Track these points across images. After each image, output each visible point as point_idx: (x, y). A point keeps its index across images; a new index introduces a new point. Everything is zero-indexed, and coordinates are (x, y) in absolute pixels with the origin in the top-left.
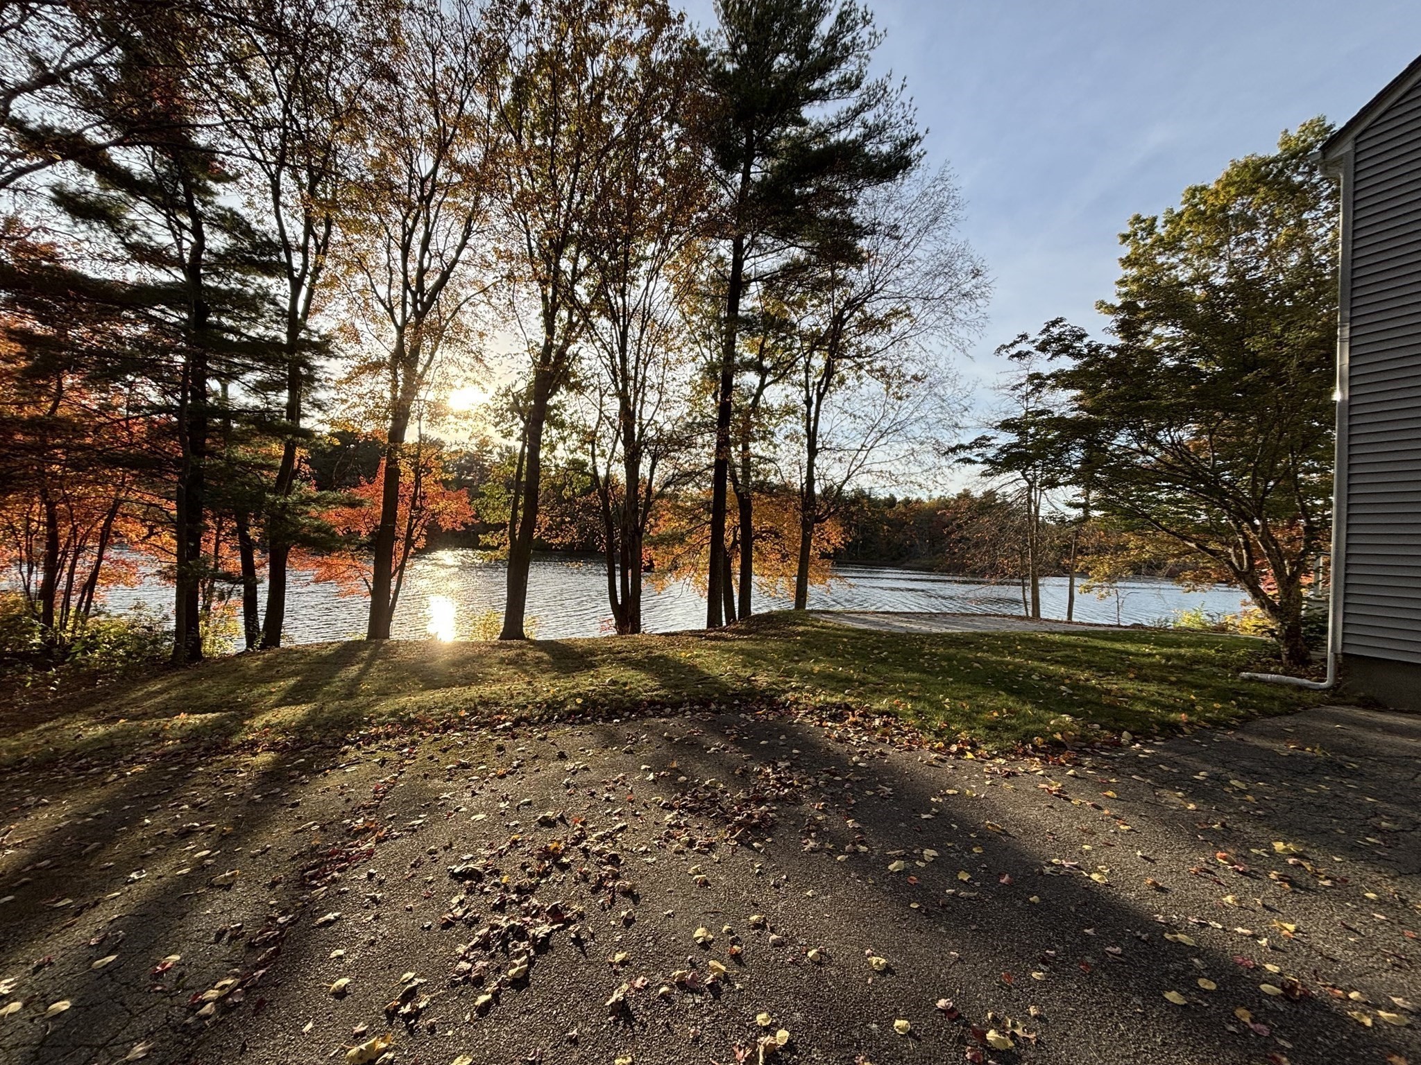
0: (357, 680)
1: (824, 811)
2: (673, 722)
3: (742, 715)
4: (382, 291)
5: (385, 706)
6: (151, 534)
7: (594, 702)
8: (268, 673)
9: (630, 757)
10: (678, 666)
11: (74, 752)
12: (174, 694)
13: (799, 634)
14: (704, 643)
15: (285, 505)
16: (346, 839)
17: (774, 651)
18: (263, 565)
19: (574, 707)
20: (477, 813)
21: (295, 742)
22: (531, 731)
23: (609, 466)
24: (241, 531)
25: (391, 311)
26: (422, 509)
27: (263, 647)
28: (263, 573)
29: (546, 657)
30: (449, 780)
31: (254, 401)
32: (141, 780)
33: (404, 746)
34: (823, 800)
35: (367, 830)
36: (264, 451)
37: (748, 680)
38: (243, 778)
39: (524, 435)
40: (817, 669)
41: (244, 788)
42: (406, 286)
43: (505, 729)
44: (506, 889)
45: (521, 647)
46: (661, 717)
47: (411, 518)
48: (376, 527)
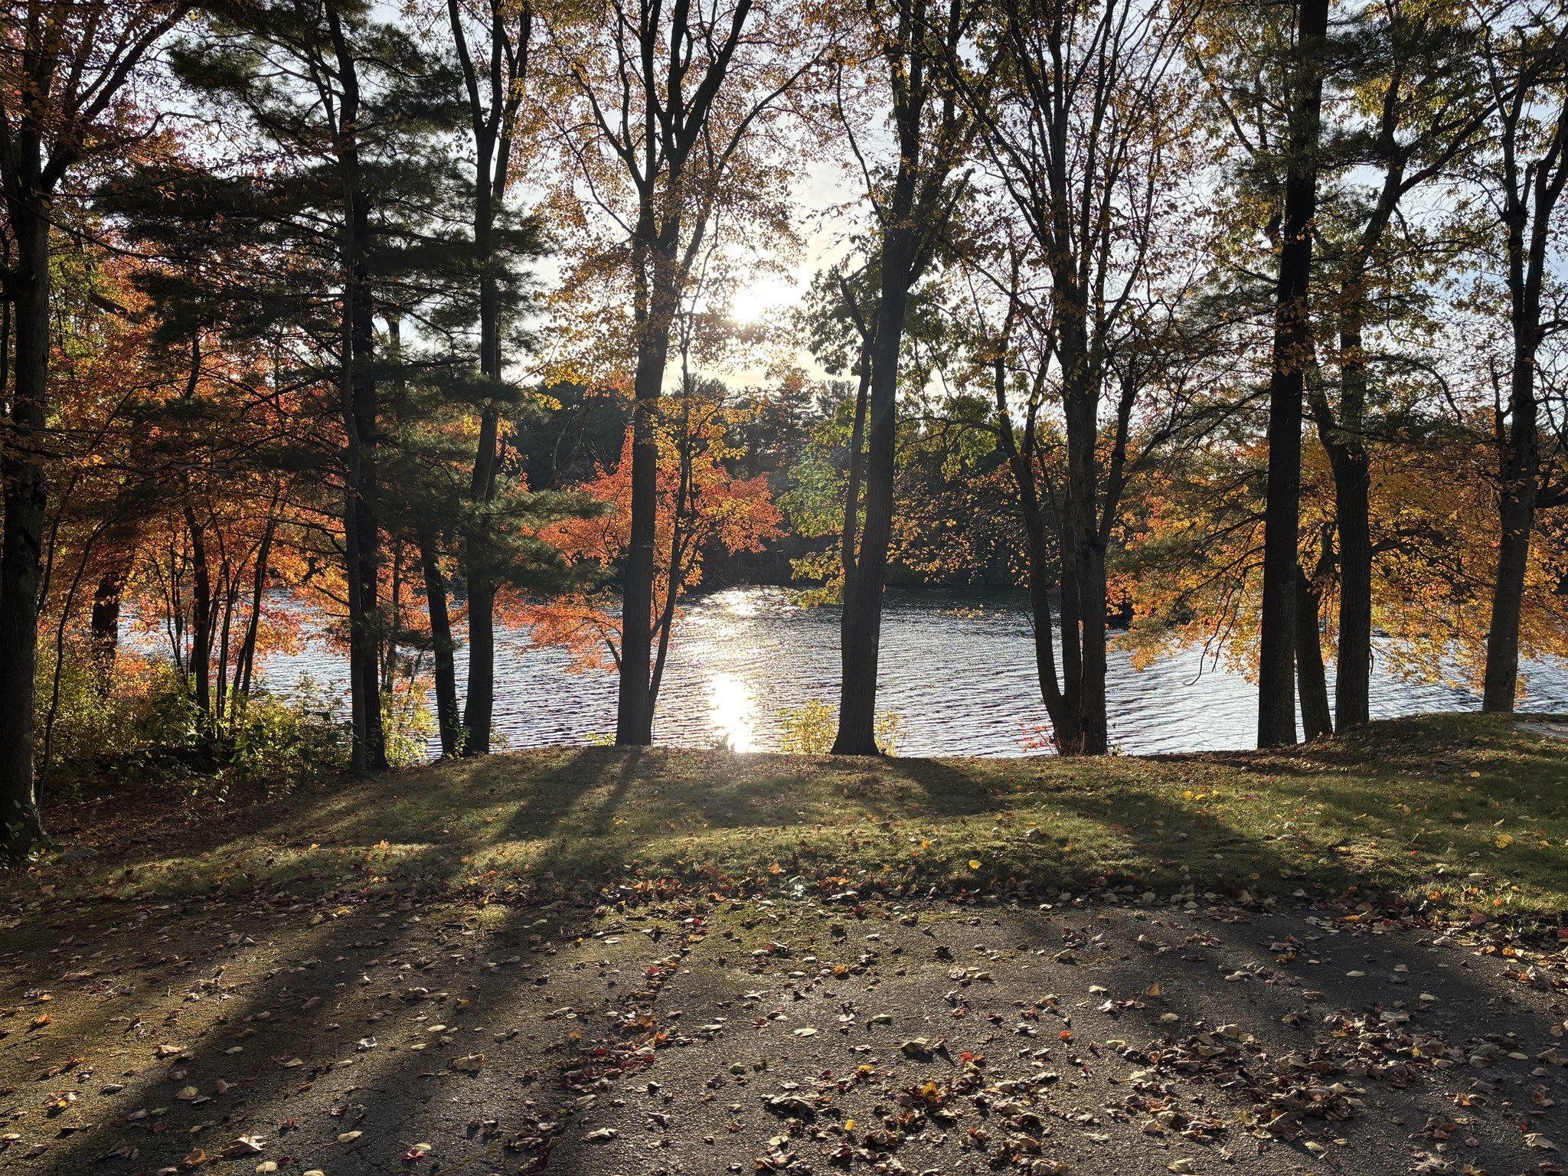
0: (606, 812)
1: (1473, 1109)
2: (1156, 918)
3: (1312, 920)
4: (613, 120)
5: (656, 848)
6: (313, 570)
7: (1004, 870)
8: (480, 792)
9: (1068, 970)
10: (1175, 815)
11: (270, 880)
12: (363, 815)
13: (1480, 766)
14: (1244, 777)
15: (486, 518)
16: (615, 1038)
17: (1407, 799)
18: (458, 618)
19: (965, 875)
20: (803, 1026)
21: (531, 892)
22: (889, 909)
23: (1033, 408)
24: (427, 564)
25: (628, 156)
26: (695, 514)
27: (467, 753)
28: (460, 631)
29: (916, 787)
30: (758, 972)
31: (435, 346)
32: (349, 927)
33: (687, 913)
34: (1474, 1090)
35: (641, 1029)
36: (449, 428)
37: (1331, 851)
38: (470, 937)
39: (864, 359)
40: (1505, 839)
41: (473, 950)
42: (652, 107)
43: (845, 900)
44: (851, 1139)
45: (870, 768)
46: (1134, 907)
47: (678, 531)
48: (623, 550)
